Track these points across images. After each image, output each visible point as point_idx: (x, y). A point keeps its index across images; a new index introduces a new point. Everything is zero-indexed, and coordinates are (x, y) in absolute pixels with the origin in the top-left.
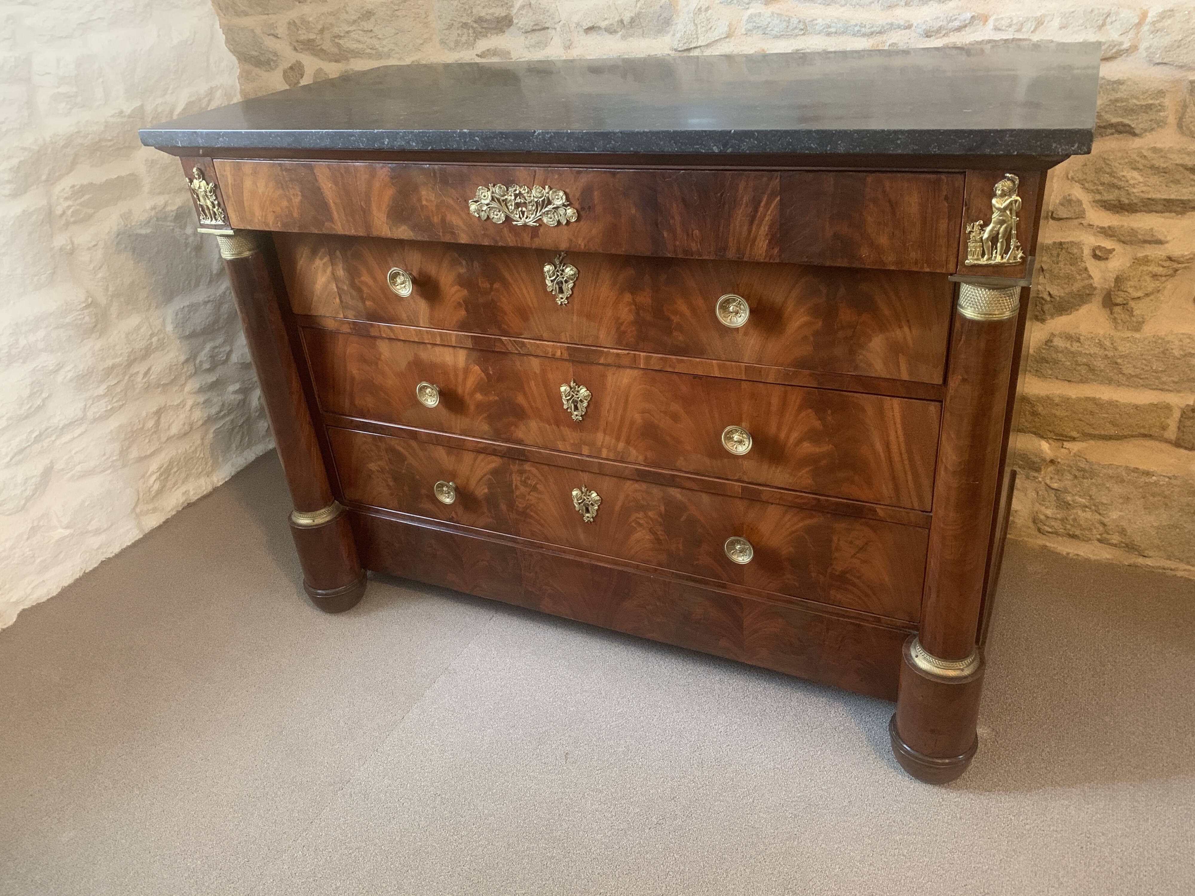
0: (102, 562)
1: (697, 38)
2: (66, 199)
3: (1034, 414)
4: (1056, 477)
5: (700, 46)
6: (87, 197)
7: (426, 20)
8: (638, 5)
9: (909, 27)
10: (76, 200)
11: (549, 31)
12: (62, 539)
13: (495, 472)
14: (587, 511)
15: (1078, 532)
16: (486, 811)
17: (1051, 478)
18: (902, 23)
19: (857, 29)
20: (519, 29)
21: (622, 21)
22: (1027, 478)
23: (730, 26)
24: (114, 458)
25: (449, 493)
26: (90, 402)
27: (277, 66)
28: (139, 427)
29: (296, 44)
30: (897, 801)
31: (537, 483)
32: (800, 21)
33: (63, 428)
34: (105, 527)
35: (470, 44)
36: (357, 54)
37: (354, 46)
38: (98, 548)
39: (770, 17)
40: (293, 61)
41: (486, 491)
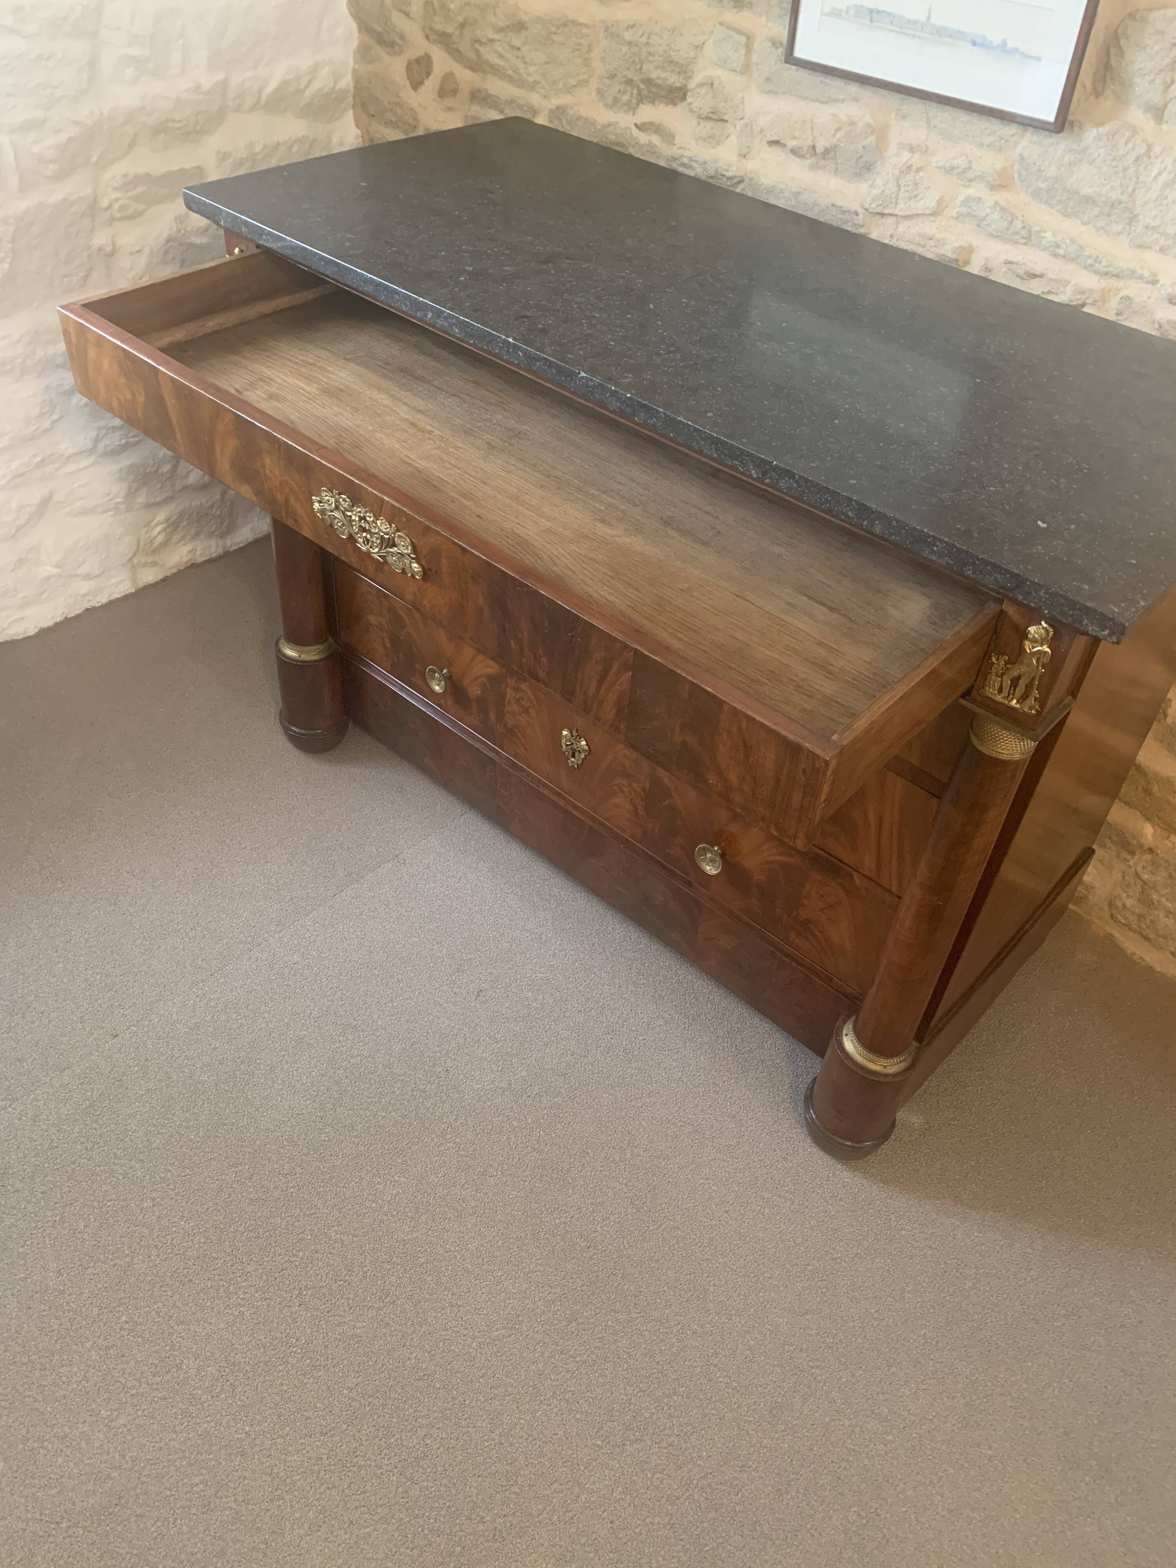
0: (87, 609)
1: (896, 204)
2: (116, 189)
3: (1148, 792)
4: (1150, 869)
5: (896, 215)
6: (140, 189)
7: (587, 56)
8: (838, 135)
9: (1155, 282)
10: (127, 191)
11: (728, 125)
12: (49, 578)
13: (491, 678)
14: (573, 756)
15: (1152, 936)
16: (380, 1023)
17: (1144, 867)
18: (1146, 273)
19: (1090, 261)
20: (691, 111)
21: (814, 147)
22: (1118, 857)
23: (940, 201)
24: (119, 500)
25: (440, 681)
26: (103, 432)
27: (401, 52)
28: (153, 469)
29: (429, 32)
30: (785, 1159)
31: (529, 707)
32: (1024, 228)
33: (68, 458)
34: (97, 573)
35: (632, 108)
36: (496, 71)
37: (495, 60)
38: (84, 595)
39: (991, 208)
40: (422, 53)
41: (479, 692)
